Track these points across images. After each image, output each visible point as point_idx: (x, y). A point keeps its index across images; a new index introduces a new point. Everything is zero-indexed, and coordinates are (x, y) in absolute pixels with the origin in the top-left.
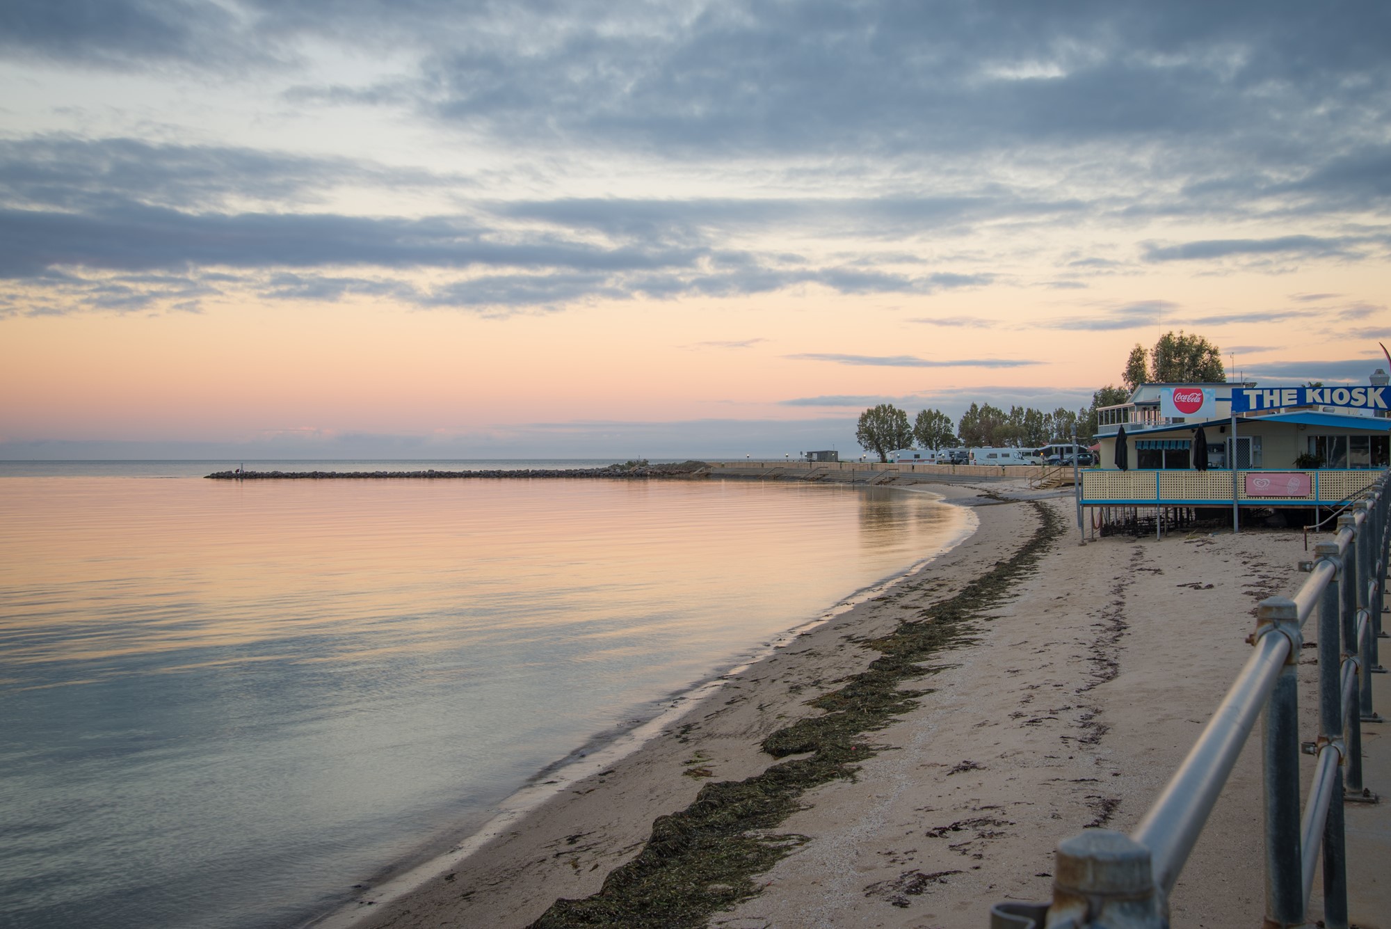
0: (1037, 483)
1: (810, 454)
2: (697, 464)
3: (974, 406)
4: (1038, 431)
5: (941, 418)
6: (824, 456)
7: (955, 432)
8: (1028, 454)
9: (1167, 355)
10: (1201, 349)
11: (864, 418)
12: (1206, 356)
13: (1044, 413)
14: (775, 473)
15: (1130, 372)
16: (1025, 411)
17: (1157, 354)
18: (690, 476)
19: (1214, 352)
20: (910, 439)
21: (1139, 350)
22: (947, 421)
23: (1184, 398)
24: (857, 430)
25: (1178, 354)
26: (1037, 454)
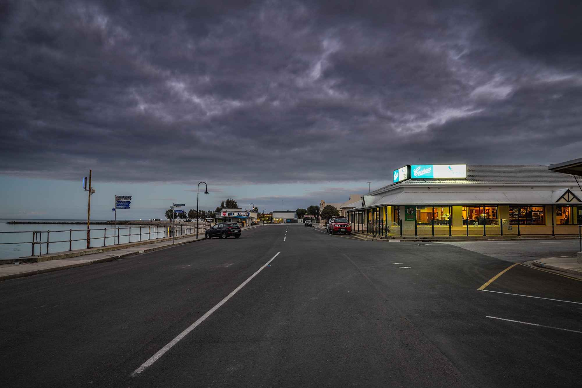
0: (205, 225)
1: (154, 219)
2: (128, 221)
3: (191, 210)
4: (204, 215)
5: (184, 212)
6: (157, 220)
7: (187, 215)
8: (202, 220)
9: (228, 203)
10: (234, 202)
11: (167, 212)
12: (235, 203)
13: (206, 211)
14: (148, 223)
15: (221, 206)
16: (202, 211)
17: (227, 202)
18: (126, 224)
19: (236, 203)
20: (177, 217)
21: (223, 202)
22: (185, 213)
23: (224, 214)
24: (165, 214)
25: (230, 203)
26: (204, 220)
